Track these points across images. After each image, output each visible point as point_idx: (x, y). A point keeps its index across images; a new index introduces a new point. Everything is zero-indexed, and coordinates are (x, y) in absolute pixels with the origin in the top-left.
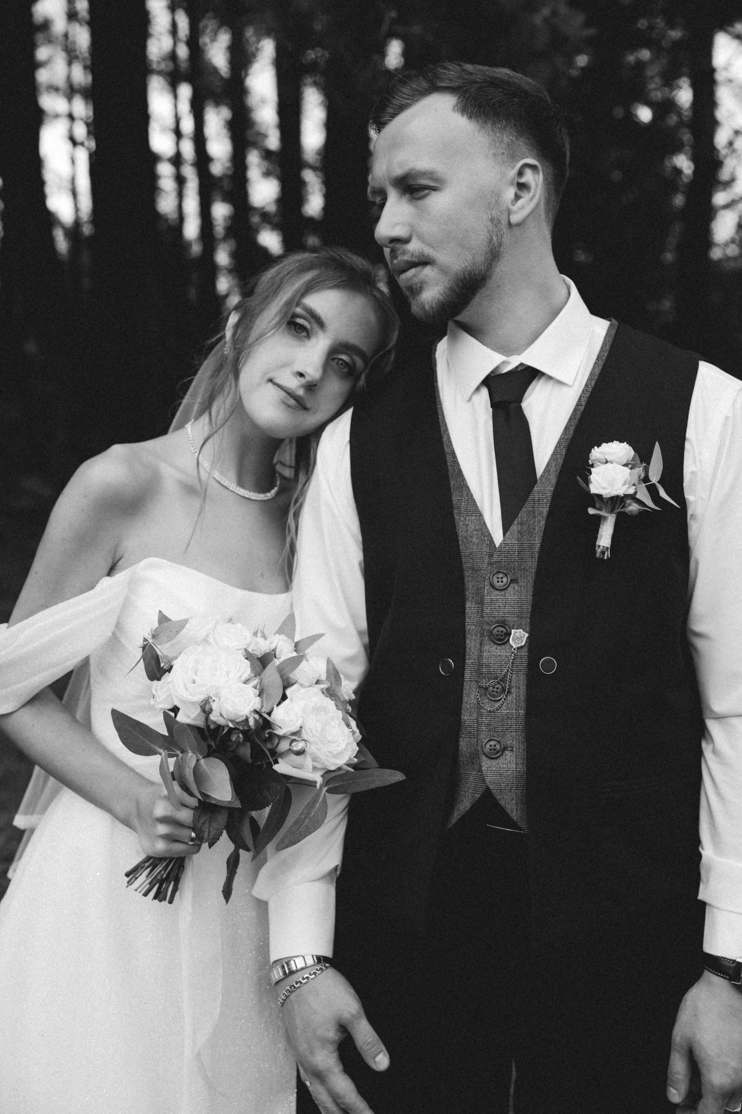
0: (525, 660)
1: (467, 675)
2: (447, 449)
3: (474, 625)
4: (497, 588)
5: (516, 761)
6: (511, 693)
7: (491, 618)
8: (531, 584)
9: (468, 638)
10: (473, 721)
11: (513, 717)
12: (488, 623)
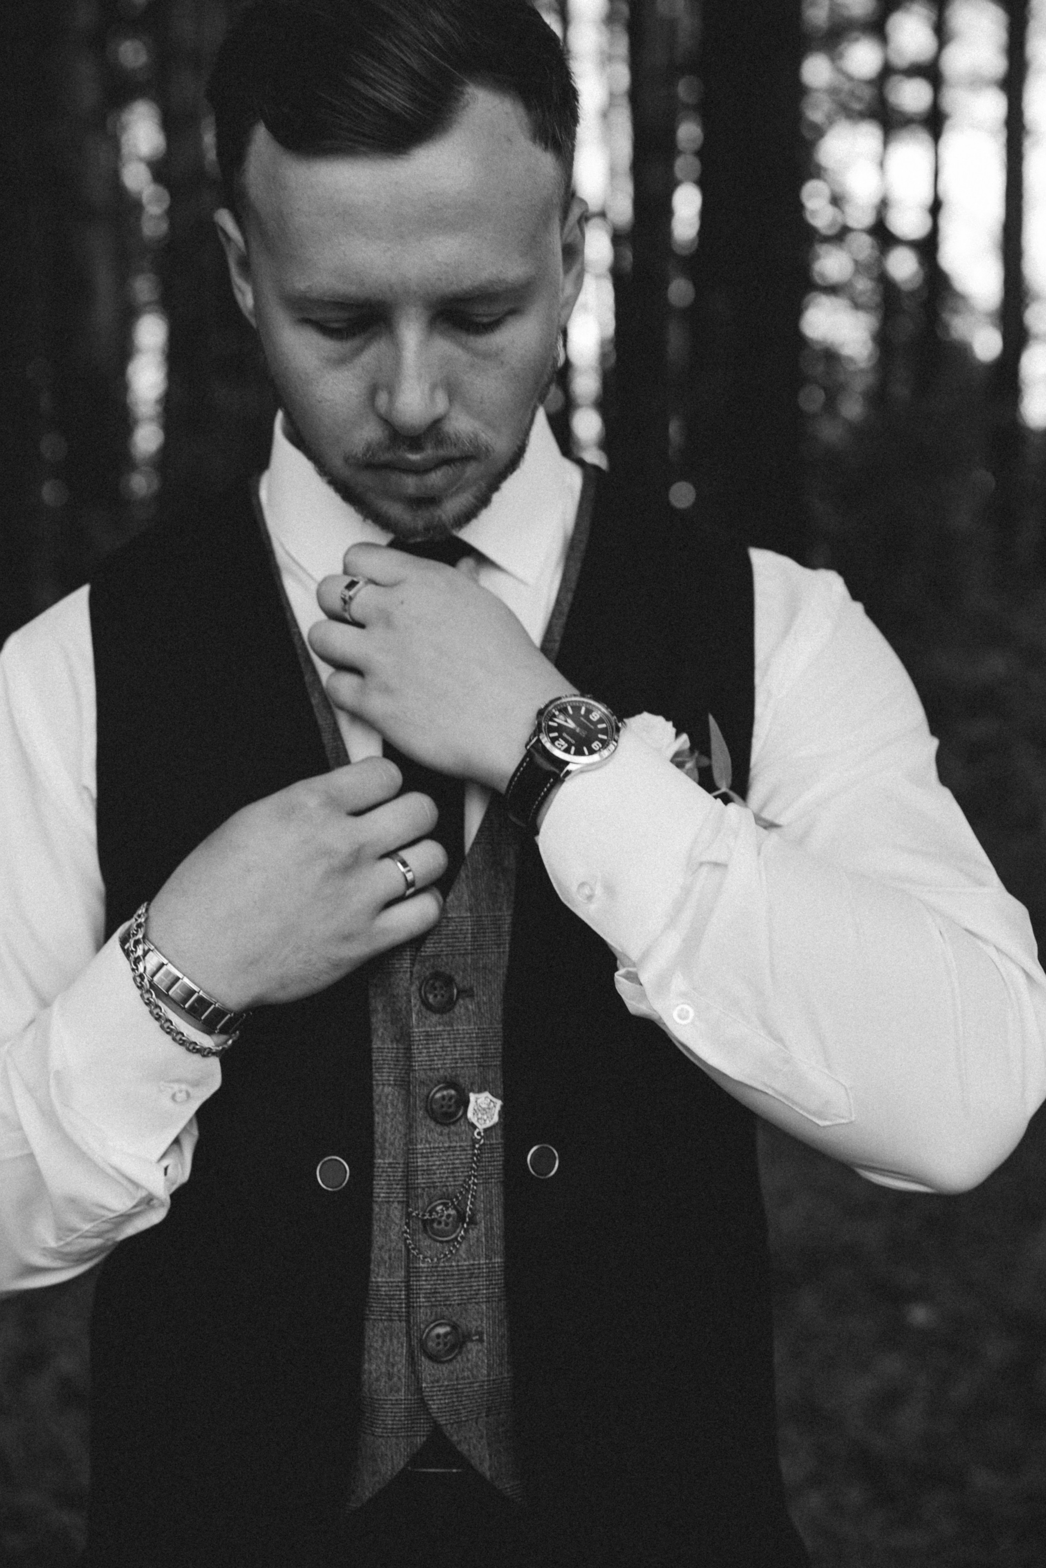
0: (499, 1154)
1: (380, 1189)
3: (390, 1085)
4: (434, 1009)
5: (489, 1360)
6: (476, 1224)
7: (430, 1074)
8: (497, 998)
9: (378, 1113)
10: (398, 1286)
11: (480, 1273)
12: (423, 1082)
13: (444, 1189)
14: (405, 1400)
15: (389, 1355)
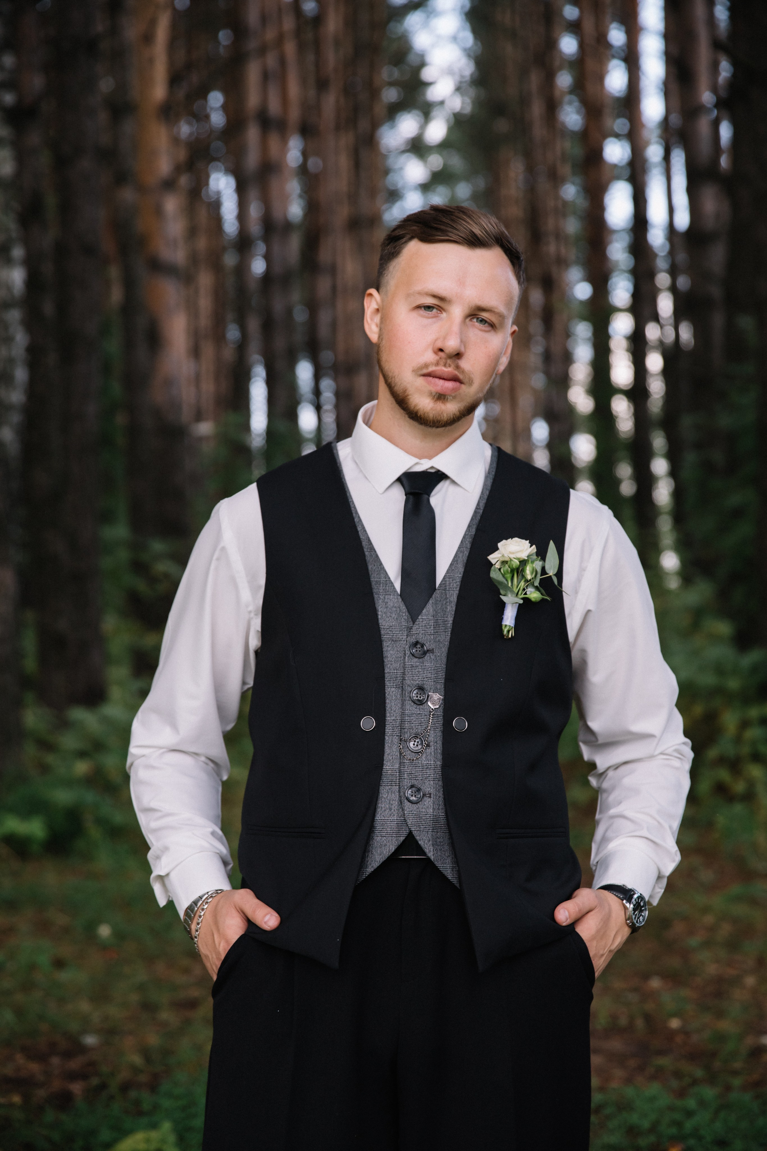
0: (441, 719)
1: (388, 730)
2: (362, 537)
3: (394, 687)
4: (416, 656)
5: (434, 806)
6: (430, 747)
7: (412, 682)
8: (445, 654)
9: (388, 699)
10: (395, 771)
11: (431, 767)
12: (409, 685)
13: (417, 730)
14: (396, 820)
15: (390, 800)
